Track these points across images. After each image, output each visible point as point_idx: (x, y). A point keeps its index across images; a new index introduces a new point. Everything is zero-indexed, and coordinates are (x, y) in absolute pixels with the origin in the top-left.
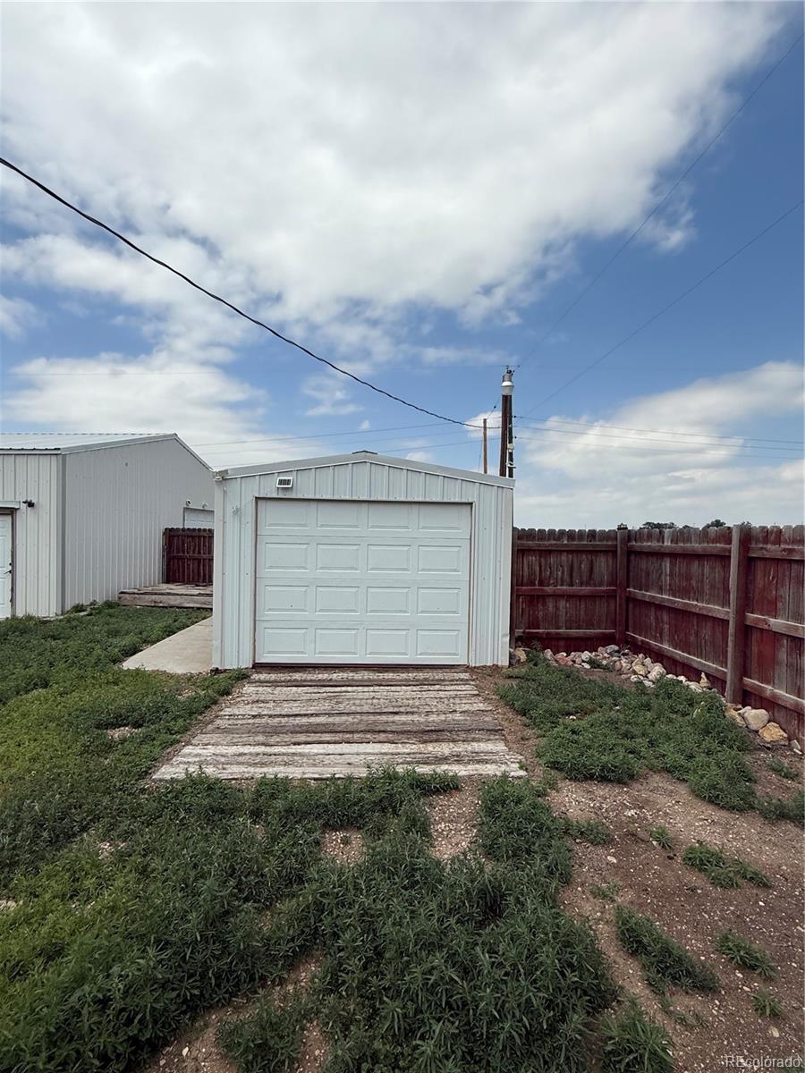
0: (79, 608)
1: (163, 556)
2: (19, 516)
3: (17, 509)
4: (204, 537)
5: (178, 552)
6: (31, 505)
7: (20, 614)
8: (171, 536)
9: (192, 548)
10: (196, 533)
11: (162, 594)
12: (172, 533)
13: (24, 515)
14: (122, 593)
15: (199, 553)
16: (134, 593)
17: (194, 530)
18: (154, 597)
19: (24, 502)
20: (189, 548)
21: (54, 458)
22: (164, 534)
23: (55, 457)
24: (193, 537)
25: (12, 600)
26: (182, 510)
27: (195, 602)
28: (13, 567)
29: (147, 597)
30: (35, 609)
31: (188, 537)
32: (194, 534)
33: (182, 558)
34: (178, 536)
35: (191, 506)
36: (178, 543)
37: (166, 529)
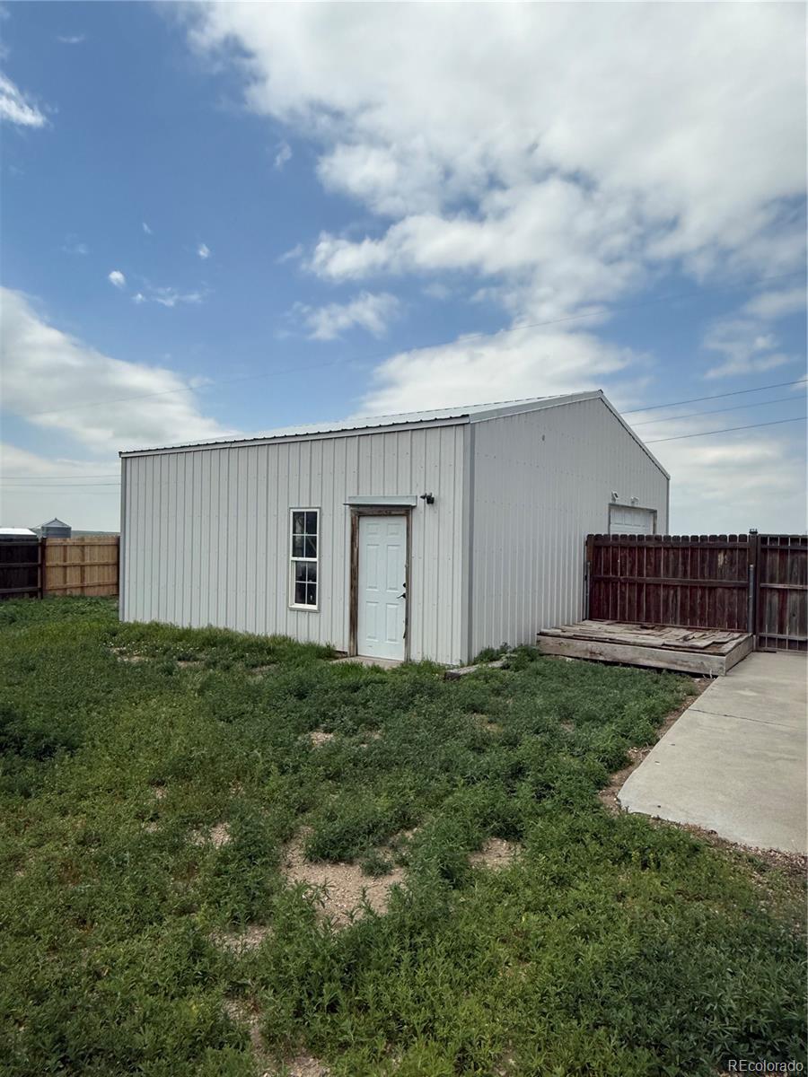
0: (489, 655)
1: (586, 578)
2: (415, 516)
3: (413, 507)
4: (649, 549)
5: (607, 572)
6: (430, 500)
7: (417, 657)
8: (598, 547)
9: (628, 566)
10: (636, 543)
11: (598, 640)
12: (600, 543)
13: (422, 515)
14: (541, 634)
15: (640, 574)
16: (559, 636)
17: (632, 537)
18: (590, 645)
19: (423, 497)
20: (623, 566)
21: (460, 430)
22: (587, 543)
23: (461, 427)
24: (632, 549)
25: (406, 636)
26: (607, 506)
27: (659, 659)
28: (407, 590)
29: (579, 643)
30: (435, 653)
31: (623, 548)
32: (633, 544)
33: (614, 582)
34: (607, 548)
35: (619, 501)
36: (607, 559)
37: (589, 535)
